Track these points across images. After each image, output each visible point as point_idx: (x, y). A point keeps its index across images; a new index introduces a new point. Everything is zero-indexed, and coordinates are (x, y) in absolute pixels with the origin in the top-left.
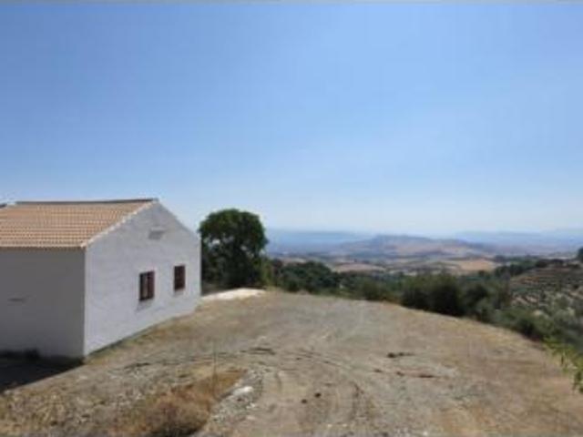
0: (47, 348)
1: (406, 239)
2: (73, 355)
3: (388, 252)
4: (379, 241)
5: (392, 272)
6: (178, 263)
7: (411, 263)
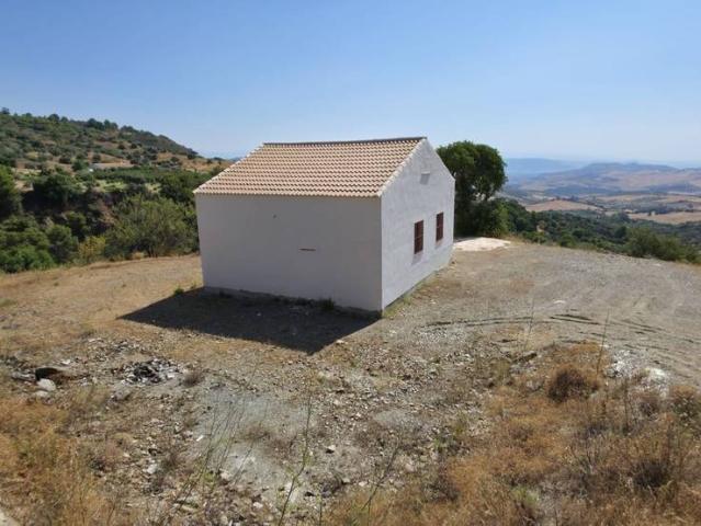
0: (344, 298)
1: (635, 167)
2: (371, 308)
3: (605, 186)
4: (593, 172)
5: (609, 214)
6: (438, 213)
7: (639, 200)
